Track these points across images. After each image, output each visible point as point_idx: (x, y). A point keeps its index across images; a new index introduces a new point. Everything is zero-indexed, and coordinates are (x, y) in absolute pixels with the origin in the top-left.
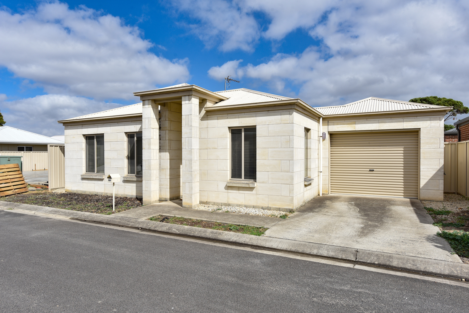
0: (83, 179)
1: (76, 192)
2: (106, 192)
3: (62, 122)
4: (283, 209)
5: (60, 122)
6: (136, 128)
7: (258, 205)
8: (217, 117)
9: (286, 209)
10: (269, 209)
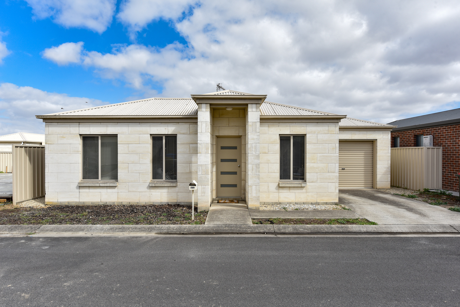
0: (80, 187)
1: (67, 204)
2: (120, 201)
3: (43, 117)
4: (329, 203)
5: (38, 117)
6: (167, 130)
7: (308, 201)
8: (268, 124)
9: (332, 203)
10: (318, 204)
